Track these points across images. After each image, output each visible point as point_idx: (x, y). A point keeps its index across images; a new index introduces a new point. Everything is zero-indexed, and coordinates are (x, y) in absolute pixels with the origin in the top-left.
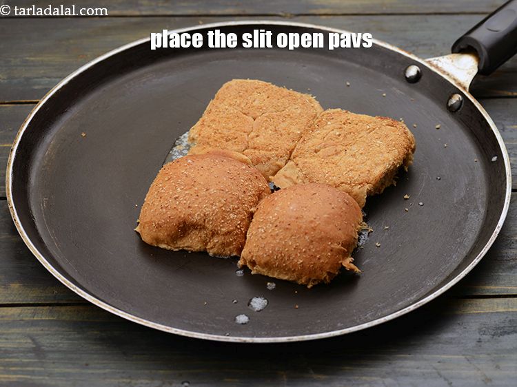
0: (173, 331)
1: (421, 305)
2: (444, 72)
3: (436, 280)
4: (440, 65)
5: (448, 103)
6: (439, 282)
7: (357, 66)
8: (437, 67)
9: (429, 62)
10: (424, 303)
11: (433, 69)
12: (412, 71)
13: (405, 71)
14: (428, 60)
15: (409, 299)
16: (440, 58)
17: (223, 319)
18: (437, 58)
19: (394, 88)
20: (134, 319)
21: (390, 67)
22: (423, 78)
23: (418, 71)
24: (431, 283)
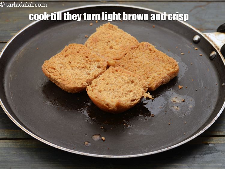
0: (52, 145)
1: (170, 149)
2: (211, 40)
3: (183, 138)
4: (210, 37)
5: (209, 55)
6: (183, 139)
7: (172, 32)
8: (208, 38)
9: (205, 35)
10: (172, 148)
11: (206, 38)
12: (197, 38)
13: (193, 38)
14: (204, 33)
15: (167, 145)
16: (211, 34)
17: (78, 142)
18: (209, 33)
19: (187, 45)
20: (35, 137)
21: (187, 35)
22: (200, 42)
23: (199, 38)
24: (179, 139)
